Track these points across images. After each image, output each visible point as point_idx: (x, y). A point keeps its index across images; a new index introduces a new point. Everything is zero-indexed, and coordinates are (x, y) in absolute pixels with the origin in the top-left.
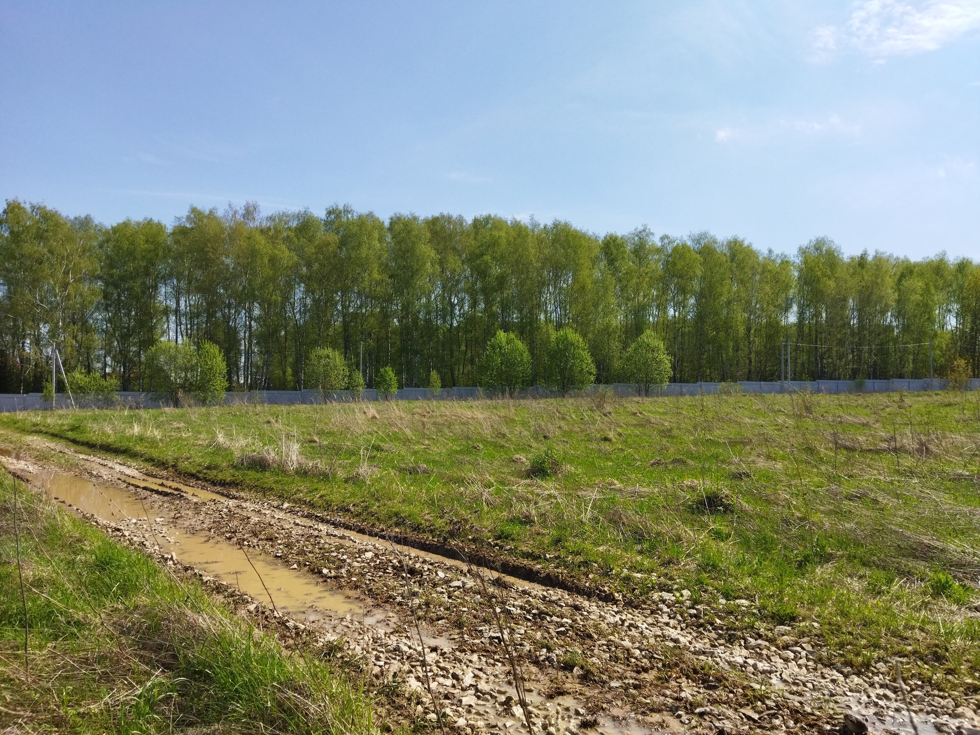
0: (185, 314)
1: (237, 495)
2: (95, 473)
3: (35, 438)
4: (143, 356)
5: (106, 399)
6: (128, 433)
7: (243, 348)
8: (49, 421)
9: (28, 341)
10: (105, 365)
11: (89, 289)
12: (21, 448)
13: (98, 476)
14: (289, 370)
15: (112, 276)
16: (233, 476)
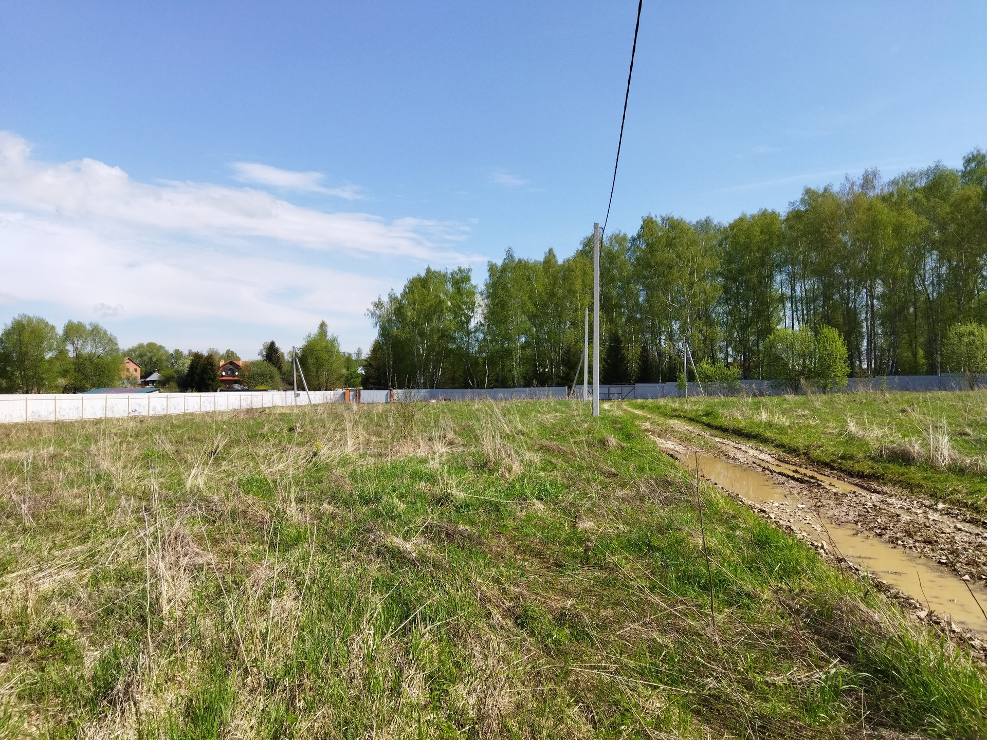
0: (801, 300)
1: (880, 489)
2: (731, 455)
3: (676, 421)
4: (760, 345)
5: (730, 386)
6: (756, 418)
7: (865, 330)
8: (686, 407)
9: (663, 337)
10: (727, 355)
11: (711, 285)
12: (666, 430)
13: (735, 459)
14: (921, 353)
15: (730, 271)
16: (872, 468)
